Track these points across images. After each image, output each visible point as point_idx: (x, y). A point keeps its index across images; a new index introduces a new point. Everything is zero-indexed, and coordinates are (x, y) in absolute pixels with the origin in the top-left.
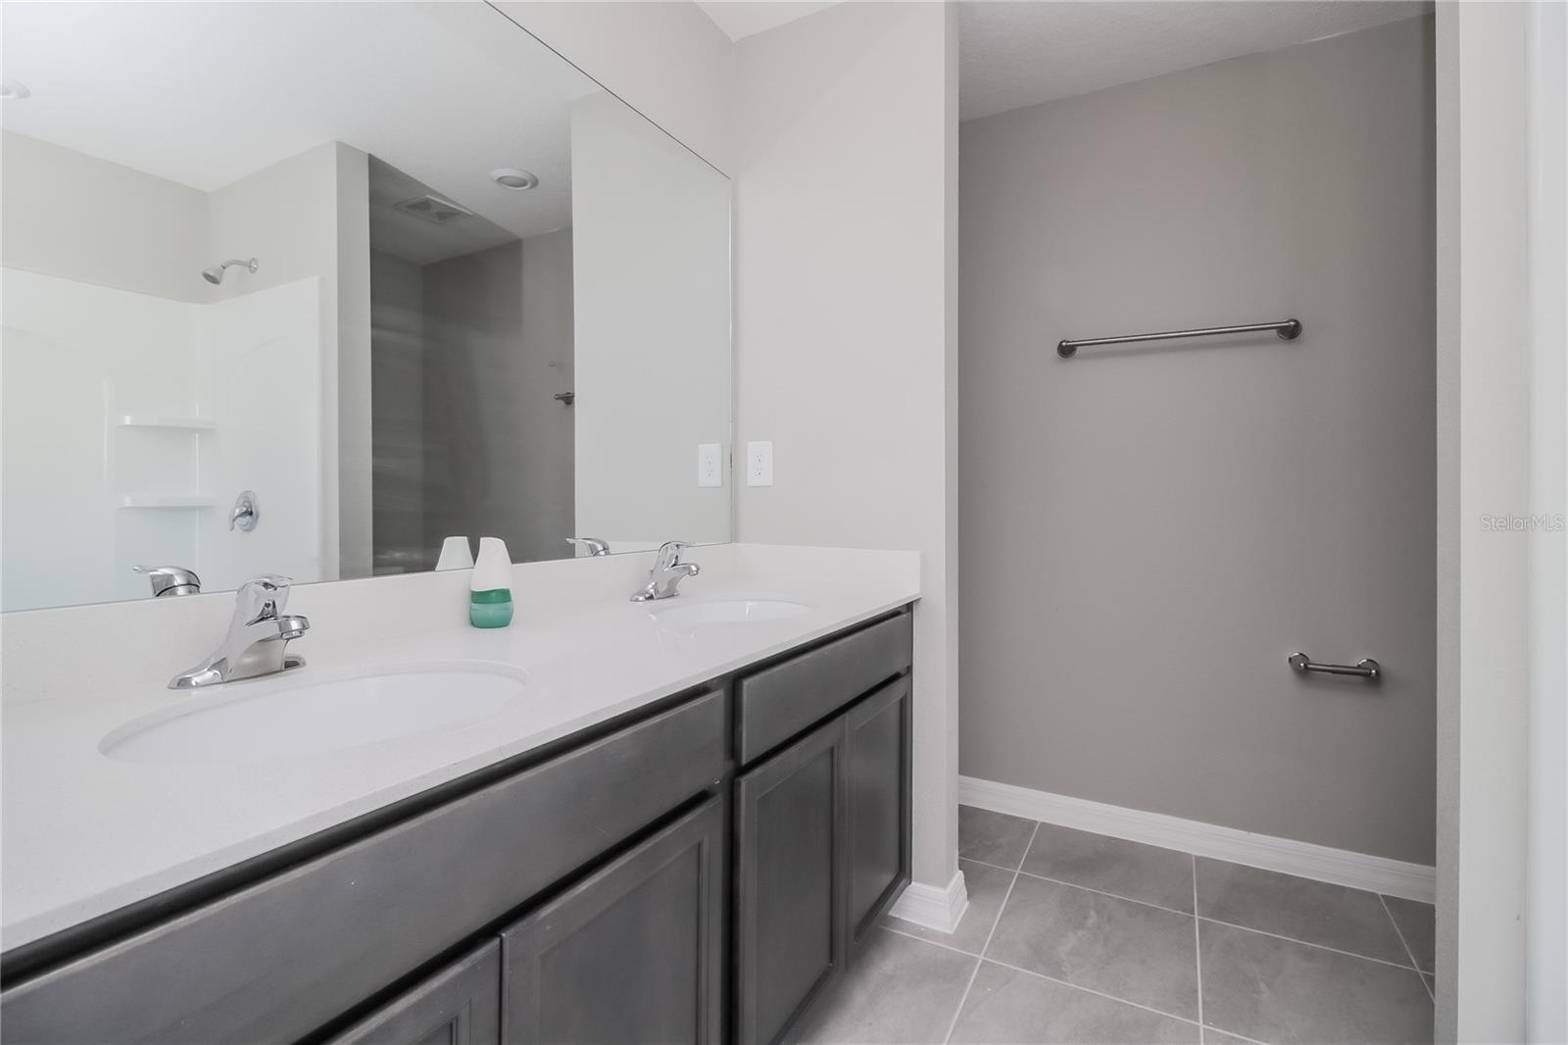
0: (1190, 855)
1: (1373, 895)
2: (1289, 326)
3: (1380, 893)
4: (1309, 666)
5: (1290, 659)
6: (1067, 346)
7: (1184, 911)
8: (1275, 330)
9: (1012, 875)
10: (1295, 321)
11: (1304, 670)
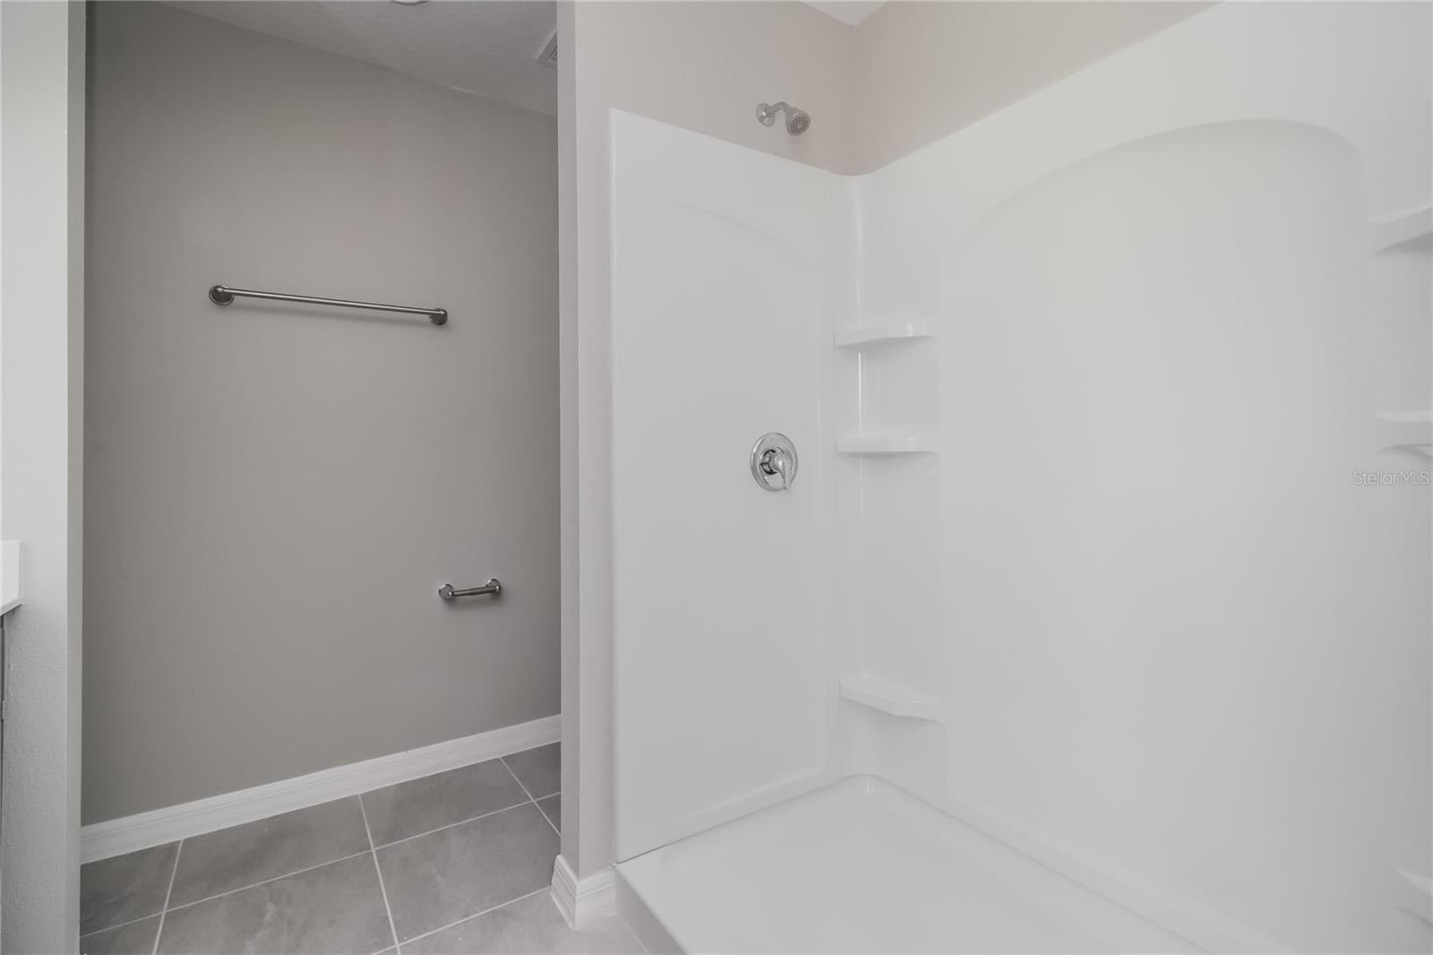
0: (357, 796)
1: (496, 760)
2: (440, 314)
3: (500, 757)
4: (456, 593)
5: (440, 591)
6: (224, 293)
7: (361, 851)
8: (428, 316)
9: (157, 920)
10: (444, 311)
11: (451, 597)
